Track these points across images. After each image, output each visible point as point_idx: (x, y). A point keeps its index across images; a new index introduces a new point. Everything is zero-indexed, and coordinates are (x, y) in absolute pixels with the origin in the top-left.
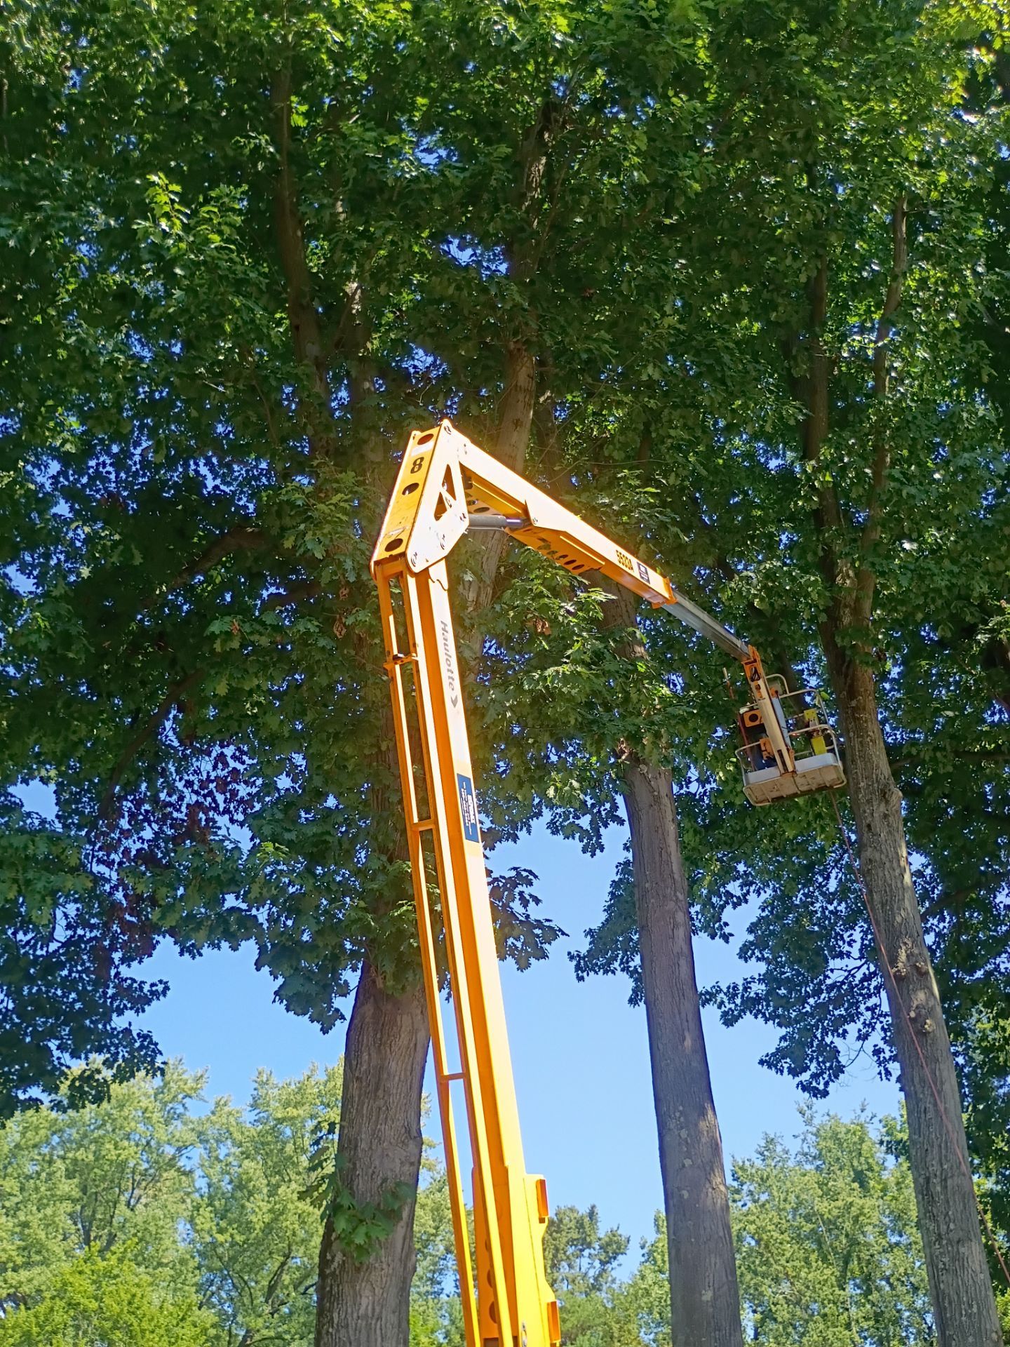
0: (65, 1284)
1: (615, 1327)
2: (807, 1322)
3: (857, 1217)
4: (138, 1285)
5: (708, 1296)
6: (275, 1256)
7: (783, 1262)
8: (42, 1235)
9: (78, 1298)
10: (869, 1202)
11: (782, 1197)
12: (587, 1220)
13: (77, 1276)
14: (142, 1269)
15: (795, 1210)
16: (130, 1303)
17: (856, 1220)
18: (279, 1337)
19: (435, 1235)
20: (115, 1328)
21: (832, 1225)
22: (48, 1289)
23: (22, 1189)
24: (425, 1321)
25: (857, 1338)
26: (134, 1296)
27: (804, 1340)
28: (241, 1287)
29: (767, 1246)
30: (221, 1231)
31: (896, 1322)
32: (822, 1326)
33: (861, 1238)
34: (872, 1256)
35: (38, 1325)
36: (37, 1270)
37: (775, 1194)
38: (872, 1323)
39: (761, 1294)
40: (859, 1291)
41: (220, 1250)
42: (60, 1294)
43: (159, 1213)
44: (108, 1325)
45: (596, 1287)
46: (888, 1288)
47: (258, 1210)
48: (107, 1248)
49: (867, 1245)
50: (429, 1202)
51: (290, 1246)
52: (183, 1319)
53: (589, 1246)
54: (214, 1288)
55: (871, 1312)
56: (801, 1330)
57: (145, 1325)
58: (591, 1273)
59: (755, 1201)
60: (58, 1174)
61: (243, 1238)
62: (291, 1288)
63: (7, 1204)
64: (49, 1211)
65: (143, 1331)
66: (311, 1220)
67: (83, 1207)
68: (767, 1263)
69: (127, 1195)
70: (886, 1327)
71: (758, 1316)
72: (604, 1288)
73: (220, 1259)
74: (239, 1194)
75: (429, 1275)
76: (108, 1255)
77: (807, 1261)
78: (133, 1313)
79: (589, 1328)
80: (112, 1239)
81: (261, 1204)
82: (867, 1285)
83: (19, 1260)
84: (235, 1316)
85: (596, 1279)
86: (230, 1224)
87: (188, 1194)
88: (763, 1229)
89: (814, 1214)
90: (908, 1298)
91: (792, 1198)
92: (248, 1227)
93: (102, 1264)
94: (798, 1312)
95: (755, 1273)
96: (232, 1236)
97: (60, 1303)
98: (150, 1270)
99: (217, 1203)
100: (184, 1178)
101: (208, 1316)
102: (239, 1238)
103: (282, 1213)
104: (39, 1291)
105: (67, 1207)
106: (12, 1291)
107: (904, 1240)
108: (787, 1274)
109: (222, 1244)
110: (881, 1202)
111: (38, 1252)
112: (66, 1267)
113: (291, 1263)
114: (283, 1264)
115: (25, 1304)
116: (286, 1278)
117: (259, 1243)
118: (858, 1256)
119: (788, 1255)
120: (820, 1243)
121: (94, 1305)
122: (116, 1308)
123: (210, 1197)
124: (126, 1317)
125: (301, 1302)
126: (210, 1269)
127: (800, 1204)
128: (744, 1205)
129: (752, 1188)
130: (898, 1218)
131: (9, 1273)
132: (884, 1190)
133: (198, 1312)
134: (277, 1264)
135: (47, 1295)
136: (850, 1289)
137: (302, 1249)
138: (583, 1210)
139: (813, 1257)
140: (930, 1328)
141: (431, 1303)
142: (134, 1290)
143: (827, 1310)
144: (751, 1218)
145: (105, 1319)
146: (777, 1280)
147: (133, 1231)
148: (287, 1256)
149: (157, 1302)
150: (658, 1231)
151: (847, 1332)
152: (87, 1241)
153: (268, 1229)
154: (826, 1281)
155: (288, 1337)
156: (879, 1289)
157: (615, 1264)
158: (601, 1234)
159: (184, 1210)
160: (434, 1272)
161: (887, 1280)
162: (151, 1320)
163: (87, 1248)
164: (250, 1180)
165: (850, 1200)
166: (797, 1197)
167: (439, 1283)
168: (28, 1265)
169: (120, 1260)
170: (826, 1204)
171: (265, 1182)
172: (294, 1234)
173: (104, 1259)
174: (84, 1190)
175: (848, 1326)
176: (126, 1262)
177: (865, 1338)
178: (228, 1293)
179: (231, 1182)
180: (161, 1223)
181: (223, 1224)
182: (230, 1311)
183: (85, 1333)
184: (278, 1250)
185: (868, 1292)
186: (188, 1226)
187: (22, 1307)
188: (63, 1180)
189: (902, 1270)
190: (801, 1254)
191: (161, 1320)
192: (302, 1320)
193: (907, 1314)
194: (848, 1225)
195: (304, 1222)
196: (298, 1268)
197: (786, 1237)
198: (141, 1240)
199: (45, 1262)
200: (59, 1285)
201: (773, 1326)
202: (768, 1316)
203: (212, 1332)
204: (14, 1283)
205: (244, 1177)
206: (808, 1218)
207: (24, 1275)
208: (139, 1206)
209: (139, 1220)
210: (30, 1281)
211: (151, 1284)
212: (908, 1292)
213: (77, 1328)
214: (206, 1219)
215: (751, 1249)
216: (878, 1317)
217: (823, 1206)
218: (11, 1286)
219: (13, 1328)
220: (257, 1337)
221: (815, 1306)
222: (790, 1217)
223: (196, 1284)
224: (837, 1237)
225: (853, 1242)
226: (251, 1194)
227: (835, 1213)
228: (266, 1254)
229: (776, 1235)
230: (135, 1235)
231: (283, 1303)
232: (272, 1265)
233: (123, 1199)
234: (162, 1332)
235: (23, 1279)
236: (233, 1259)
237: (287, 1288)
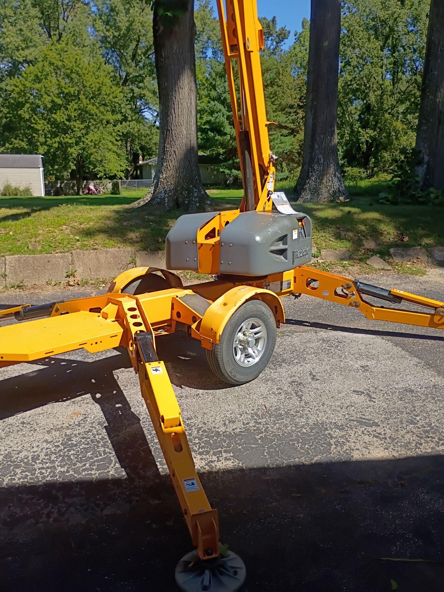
0: (46, 55)
1: (281, 70)
2: (364, 65)
3: (397, 18)
4: (77, 55)
5: (326, 44)
6: (133, 42)
7: (358, 40)
8: (29, 34)
9: (53, 61)
10: (404, 11)
11: (363, 9)
12: (271, 24)
13: (50, 51)
14: (77, 48)
15: (368, 15)
16: (76, 62)
17: (395, 20)
18: (140, 75)
19: (203, 32)
20: (72, 72)
21: (384, 22)
22: (39, 57)
23: (15, 14)
24: (200, 69)
25: (384, 72)
26: (76, 59)
27: (361, 73)
28: (121, 56)
29: (352, 33)
30: (107, 30)
31: (403, 65)
32: (370, 67)
33: (396, 29)
34: (399, 36)
35: (39, 72)
36: (32, 49)
37: (360, 8)
38: (392, 66)
39: (346, 54)
40: (389, 52)
41: (109, 40)
42: (45, 58)
43: (79, 23)
44: (69, 71)
45: (273, 53)
46: (402, 50)
47: (123, 21)
48: (60, 39)
49: (398, 31)
50: (199, 16)
51: (139, 37)
52: (99, 68)
53: (271, 35)
54: (109, 56)
55: (393, 61)
56: (361, 69)
57: (84, 71)
58: (272, 47)
59: (350, 12)
60: (28, 6)
61: (118, 34)
62: (142, 55)
63: (10, 21)
64: (29, 23)
65: (84, 74)
66: (146, 25)
67: (44, 21)
68: (351, 41)
69: (62, 15)
70: (398, 67)
71: (343, 64)
72: (277, 54)
73: (110, 43)
74: (112, 14)
75: (201, 50)
76: (61, 42)
77: (369, 39)
78: (78, 66)
79: (270, 70)
80: (60, 35)
81: (123, 18)
82: (394, 49)
83: (24, 46)
84: (120, 67)
85: (274, 50)
86: (111, 27)
87: (89, 14)
88: (352, 25)
89: (377, 17)
90: (411, 55)
91: (367, 10)
92: (119, 29)
93: (59, 46)
94: (361, 61)
95: (345, 45)
96: (112, 33)
97: (46, 64)
98: (81, 48)
99: (103, 18)
100: (85, 6)
101: (110, 68)
102: (116, 34)
103: (133, 22)
104: (36, 59)
105: (37, 21)
106: (24, 58)
107: (415, 29)
108: (359, 45)
109: (109, 37)
110: (409, 11)
111: (31, 42)
112: (44, 48)
113: (140, 45)
114: (137, 45)
115: (32, 64)
116: (139, 51)
117: (125, 35)
118: (393, 37)
119: (361, 36)
120: (376, 31)
121: (60, 64)
122: (71, 65)
123: (100, 15)
124: (75, 68)
125: (147, 61)
126: (106, 48)
127: (370, 13)
128: (345, 14)
129: (349, 6)
130: (416, 19)
131: (21, 51)
132: (412, 5)
133: (105, 66)
134: (135, 46)
135: (39, 60)
136: (386, 52)
137: (144, 38)
138: (270, 18)
139: (372, 37)
140: (417, 68)
141: (202, 61)
142: (76, 57)
143: (374, 61)
144: (347, 20)
145: (67, 69)
146: (354, 48)
147: (69, 32)
148: (138, 41)
149: (86, 62)
150: (303, 27)
151: (381, 70)
152: (50, 36)
153: (128, 29)
154: (376, 48)
155: (144, 76)
156: (399, 51)
157: (282, 43)
158: (277, 30)
159: (90, 21)
160: (203, 48)
161: (403, 47)
162: (86, 69)
163: (50, 39)
164: (116, 7)
165: (395, 10)
166: (370, 10)
167: (206, 53)
168: (27, 47)
169: (67, 44)
170: (383, 12)
171: (123, 8)
172: (140, 31)
173: (59, 44)
174: (42, 13)
175: (381, 67)
176: (69, 45)
177: (388, 72)
178: (116, 58)
179: (107, 8)
180: (80, 28)
181: (108, 27)
182: (118, 65)
183: (60, 75)
184: (134, 39)
185: (394, 52)
186: (93, 30)
187: (31, 65)
188: (31, 8)
189: (411, 43)
190: (367, 36)
191: (90, 70)
192: (149, 68)
193: (409, 62)
194: (391, 23)
195: (143, 26)
196: (144, 47)
197: (361, 28)
198: (74, 35)
199: (35, 46)
200: (43, 56)
201: (349, 68)
202: (348, 63)
203: (112, 74)
204: (24, 56)
205: (113, 5)
206: (373, 20)
207: (27, 52)
208: (69, 20)
209: (70, 26)
210: (31, 54)
211: (82, 54)
212: (411, 52)
213: (56, 73)
214: (100, 25)
215: (345, 35)
216: (395, 63)
217: (382, 14)
218: (23, 57)
219: (30, 73)
220: (131, 76)
221: (368, 59)
222: (365, 19)
223: (101, 54)
224: (385, 28)
225: (392, 30)
226: (117, 13)
227: (387, 16)
228: (129, 41)
229: (357, 27)
230: (70, 33)
231: (140, 62)
232: (133, 45)
233: (61, 17)
234: (92, 74)
235: (27, 54)
236: (115, 43)
237: (141, 56)
